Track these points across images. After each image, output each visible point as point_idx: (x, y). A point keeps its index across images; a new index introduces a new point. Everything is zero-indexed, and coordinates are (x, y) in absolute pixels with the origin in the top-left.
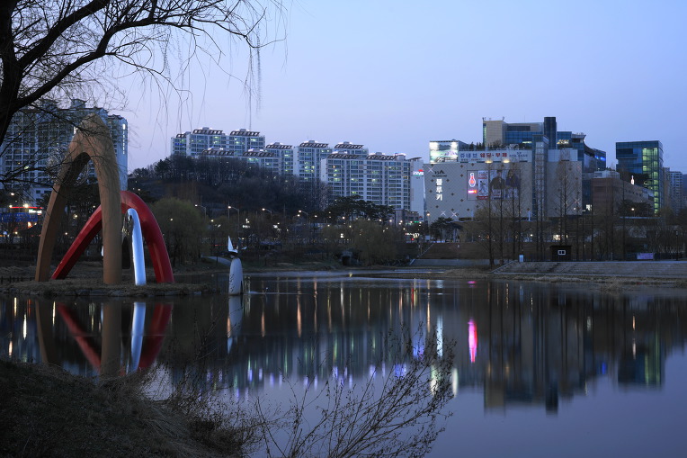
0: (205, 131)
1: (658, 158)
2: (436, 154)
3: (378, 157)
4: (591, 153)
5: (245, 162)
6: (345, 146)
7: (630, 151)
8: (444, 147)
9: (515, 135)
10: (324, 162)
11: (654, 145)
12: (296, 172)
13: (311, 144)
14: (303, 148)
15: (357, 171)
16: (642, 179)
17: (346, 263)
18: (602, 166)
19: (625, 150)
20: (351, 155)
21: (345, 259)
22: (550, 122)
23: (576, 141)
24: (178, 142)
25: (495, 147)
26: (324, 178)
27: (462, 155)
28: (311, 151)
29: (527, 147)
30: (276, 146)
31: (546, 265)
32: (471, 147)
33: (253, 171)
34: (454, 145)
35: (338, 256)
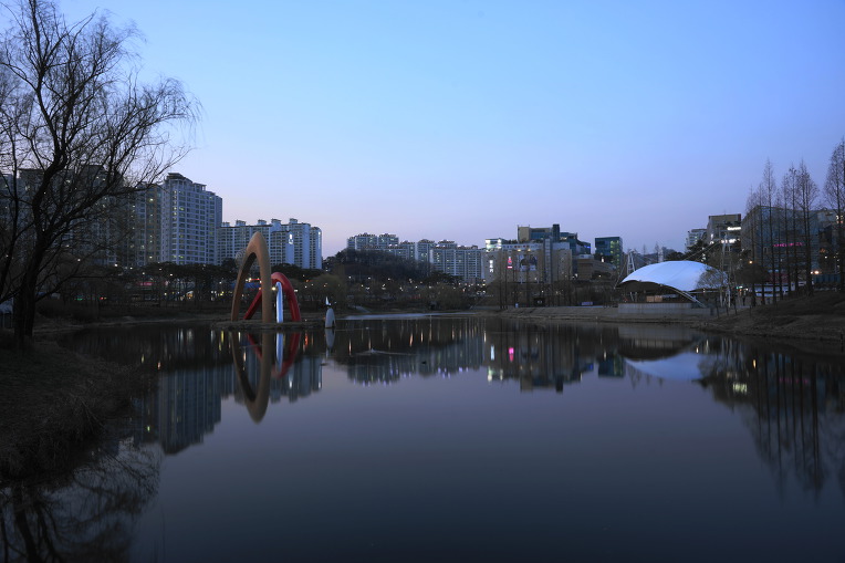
0: (365, 235)
1: (620, 247)
2: (489, 247)
3: (462, 247)
4: (582, 244)
5: (386, 253)
6: (445, 242)
7: (603, 243)
8: (494, 242)
9: (536, 235)
10: (431, 251)
11: (618, 238)
12: (417, 257)
13: (424, 241)
14: (419, 243)
15: (450, 256)
16: (608, 259)
17: (433, 308)
18: (588, 252)
19: (600, 242)
20: (448, 247)
21: (433, 306)
22: (556, 227)
23: (572, 238)
24: (351, 241)
25: (523, 242)
26: (432, 261)
27: (504, 247)
28: (425, 245)
29: (541, 242)
30: (406, 242)
31: (529, 309)
32: (510, 242)
33: (391, 257)
34: (499, 241)
35: (429, 304)
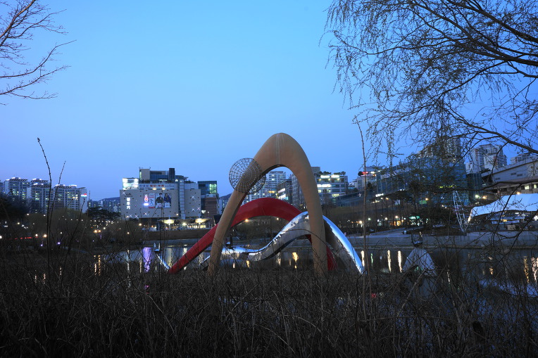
2: (126, 185)
3: (61, 187)
7: (204, 185)
8: (130, 181)
9: (155, 176)
10: (29, 189)
11: (214, 182)
13: (16, 180)
14: (11, 181)
19: (201, 185)
22: (172, 171)
27: (140, 186)
28: (17, 183)
34: (136, 180)
